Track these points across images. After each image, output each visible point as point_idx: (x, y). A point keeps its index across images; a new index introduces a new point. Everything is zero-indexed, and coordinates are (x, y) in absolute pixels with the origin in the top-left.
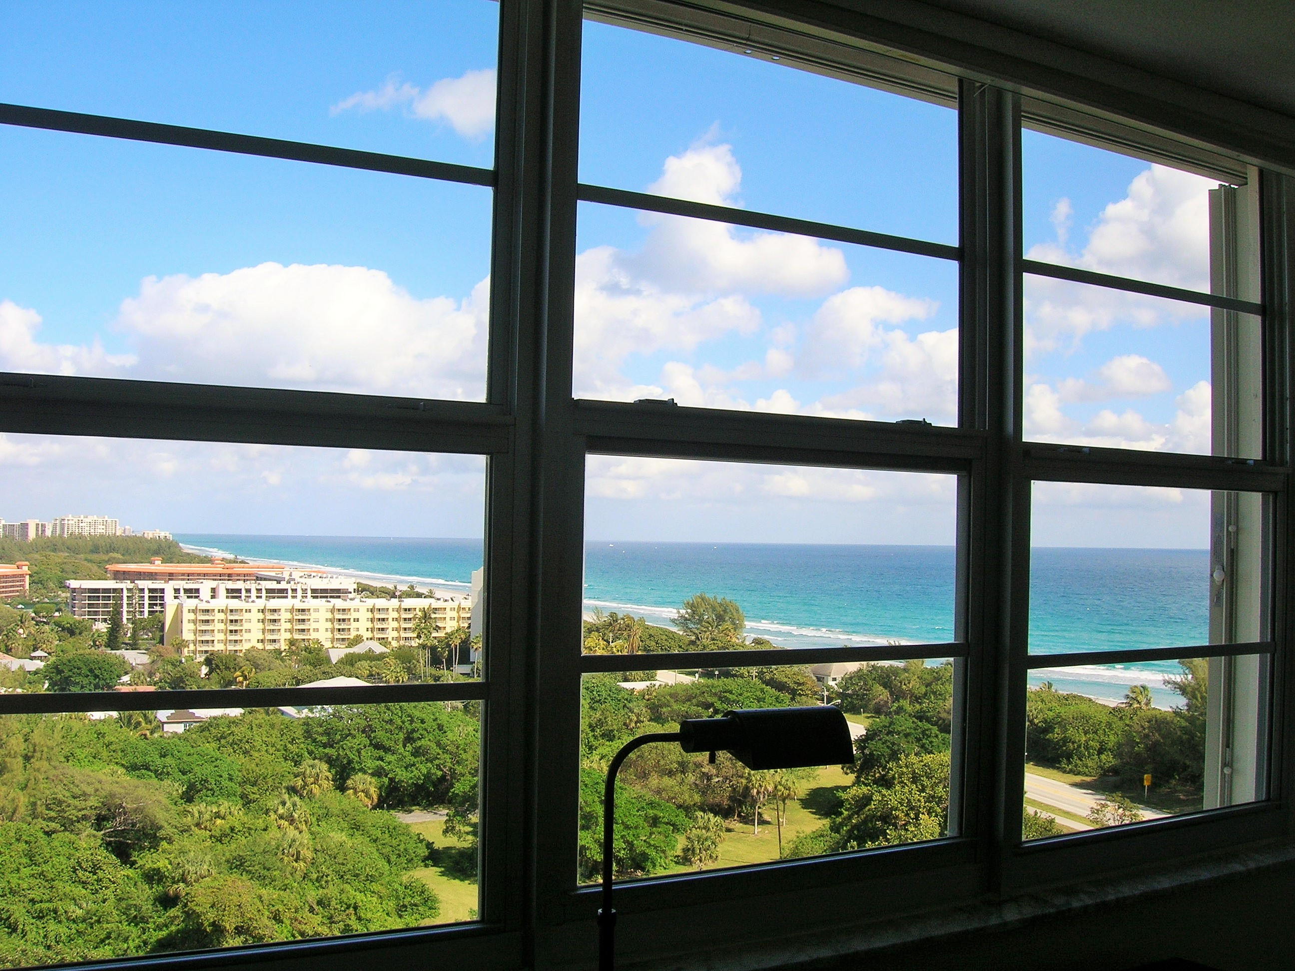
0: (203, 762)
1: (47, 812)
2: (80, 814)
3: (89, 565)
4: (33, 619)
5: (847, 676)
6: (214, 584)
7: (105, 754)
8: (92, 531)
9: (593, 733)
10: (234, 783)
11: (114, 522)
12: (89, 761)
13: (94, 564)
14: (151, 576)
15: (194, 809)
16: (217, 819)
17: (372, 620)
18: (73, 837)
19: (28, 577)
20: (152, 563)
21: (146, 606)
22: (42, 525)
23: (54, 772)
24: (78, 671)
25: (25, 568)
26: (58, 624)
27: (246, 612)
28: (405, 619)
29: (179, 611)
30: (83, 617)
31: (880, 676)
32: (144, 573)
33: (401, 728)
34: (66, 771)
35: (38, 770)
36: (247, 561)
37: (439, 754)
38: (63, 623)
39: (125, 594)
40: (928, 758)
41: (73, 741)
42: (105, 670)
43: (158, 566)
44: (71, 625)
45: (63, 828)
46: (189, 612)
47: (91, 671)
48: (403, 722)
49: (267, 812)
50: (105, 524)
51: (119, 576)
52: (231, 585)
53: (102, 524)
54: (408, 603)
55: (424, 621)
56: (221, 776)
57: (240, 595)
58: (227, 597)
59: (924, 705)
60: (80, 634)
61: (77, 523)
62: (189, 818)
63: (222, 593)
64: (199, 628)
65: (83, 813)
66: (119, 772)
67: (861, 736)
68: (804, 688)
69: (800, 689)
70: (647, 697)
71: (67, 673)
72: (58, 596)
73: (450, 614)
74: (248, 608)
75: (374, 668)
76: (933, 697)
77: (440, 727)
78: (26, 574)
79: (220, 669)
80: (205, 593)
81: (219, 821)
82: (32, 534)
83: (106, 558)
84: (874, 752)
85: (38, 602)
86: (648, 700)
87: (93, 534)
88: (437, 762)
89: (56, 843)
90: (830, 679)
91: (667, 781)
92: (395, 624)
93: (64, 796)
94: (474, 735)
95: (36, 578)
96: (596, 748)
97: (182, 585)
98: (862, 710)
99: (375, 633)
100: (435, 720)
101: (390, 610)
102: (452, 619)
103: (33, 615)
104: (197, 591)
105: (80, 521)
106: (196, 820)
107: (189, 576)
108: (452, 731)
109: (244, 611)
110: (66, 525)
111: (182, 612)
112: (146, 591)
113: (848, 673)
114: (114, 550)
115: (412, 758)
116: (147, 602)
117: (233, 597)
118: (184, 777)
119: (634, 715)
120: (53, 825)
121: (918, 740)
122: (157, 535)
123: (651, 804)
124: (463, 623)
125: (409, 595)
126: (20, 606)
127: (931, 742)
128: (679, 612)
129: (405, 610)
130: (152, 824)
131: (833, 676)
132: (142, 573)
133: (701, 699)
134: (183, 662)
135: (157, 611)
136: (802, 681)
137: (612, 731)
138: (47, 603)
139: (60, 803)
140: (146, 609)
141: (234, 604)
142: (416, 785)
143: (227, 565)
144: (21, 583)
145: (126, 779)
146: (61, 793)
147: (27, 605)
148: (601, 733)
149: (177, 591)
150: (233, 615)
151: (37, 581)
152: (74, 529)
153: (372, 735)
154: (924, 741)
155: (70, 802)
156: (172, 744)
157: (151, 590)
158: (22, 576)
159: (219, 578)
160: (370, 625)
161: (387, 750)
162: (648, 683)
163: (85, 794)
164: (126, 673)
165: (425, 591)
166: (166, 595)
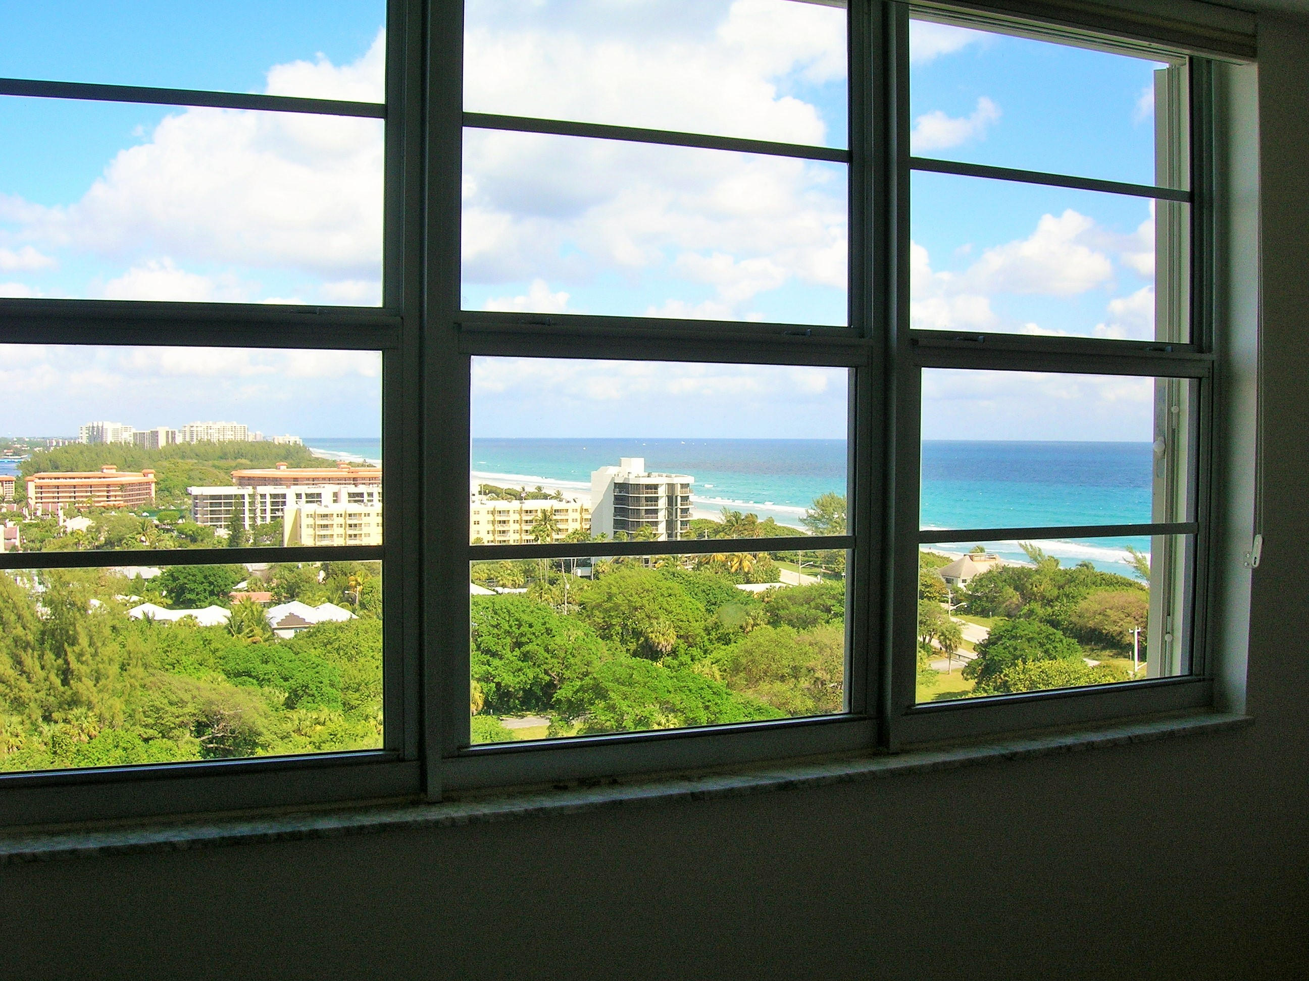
0: (304, 668)
1: (146, 719)
2: (178, 721)
3: (216, 471)
4: (157, 526)
5: (976, 578)
6: (335, 488)
7: (211, 661)
8: (221, 437)
9: (708, 637)
10: (336, 689)
11: (243, 428)
12: (195, 668)
13: (221, 471)
14: (276, 481)
15: (294, 715)
16: (317, 725)
17: (493, 522)
18: (170, 743)
19: (153, 485)
20: (277, 468)
21: (268, 511)
22: (172, 433)
23: (152, 679)
24: (194, 578)
25: (151, 477)
26: (181, 532)
27: (365, 516)
28: (527, 522)
29: (298, 515)
30: (205, 524)
31: (1011, 578)
32: (269, 478)
33: (509, 632)
34: (164, 678)
35: (134, 677)
36: (374, 465)
37: (547, 659)
38: (185, 530)
39: (247, 500)
40: (1046, 664)
41: (178, 649)
42: (220, 577)
43: (283, 471)
44: (193, 533)
45: (161, 735)
46: (308, 517)
47: (205, 577)
48: (511, 627)
49: (367, 718)
50: (234, 430)
51: (244, 481)
52: (353, 489)
53: (230, 430)
54: (529, 504)
55: (544, 523)
56: (321, 683)
57: (362, 499)
58: (349, 501)
59: (1056, 608)
60: (202, 540)
61: (206, 430)
62: (289, 725)
63: (344, 497)
64: (318, 533)
65: (181, 719)
66: (219, 680)
67: (983, 640)
68: (932, 590)
69: (928, 592)
70: (766, 599)
71: (182, 581)
72: (184, 503)
73: (571, 516)
74: (367, 512)
75: (492, 572)
76: (1065, 601)
77: (549, 631)
78: (152, 482)
79: (336, 574)
80: (327, 497)
81: (319, 728)
82: (162, 442)
83: (234, 464)
84: (995, 658)
85: (164, 510)
86: (768, 602)
87: (222, 440)
88: (545, 666)
89: (154, 750)
90: (960, 580)
91: (778, 686)
92: (517, 527)
93: (161, 703)
94: (584, 640)
95: (162, 486)
96: (712, 652)
97: (304, 489)
98: (991, 613)
99: (496, 535)
100: (544, 624)
101: (511, 512)
102: (574, 520)
103: (157, 522)
104: (319, 495)
105: (209, 428)
106: (295, 727)
107: (314, 481)
108: (561, 635)
109: (363, 515)
110: (195, 432)
111: (300, 517)
112: (268, 497)
113: (978, 575)
114: (241, 455)
115: (520, 663)
116: (269, 507)
117: (356, 501)
118: (285, 683)
119: (750, 618)
120: (151, 732)
121: (1042, 645)
122: (287, 440)
123: (759, 710)
124: (586, 525)
125: (535, 497)
126: (145, 514)
127: (1055, 647)
128: (807, 511)
129: (527, 512)
130: (250, 730)
131: (963, 578)
132: (267, 479)
133: (819, 601)
134: (300, 567)
135: (279, 516)
136: (929, 582)
137: (728, 634)
138: (173, 510)
139: (158, 710)
140: (268, 515)
141: (355, 508)
142: (524, 690)
143: (352, 469)
144: (147, 491)
145: (226, 686)
146: (161, 702)
147: (152, 513)
148: (717, 637)
149: (299, 496)
150: (351, 519)
151: (164, 489)
152: (203, 436)
153: (479, 639)
154: (1048, 646)
155: (167, 709)
156: (273, 651)
157: (274, 496)
158: (148, 483)
159: (344, 482)
160: (491, 528)
161: (494, 655)
162: (767, 585)
163: (182, 701)
164: (244, 580)
165: (552, 493)
166: (288, 500)
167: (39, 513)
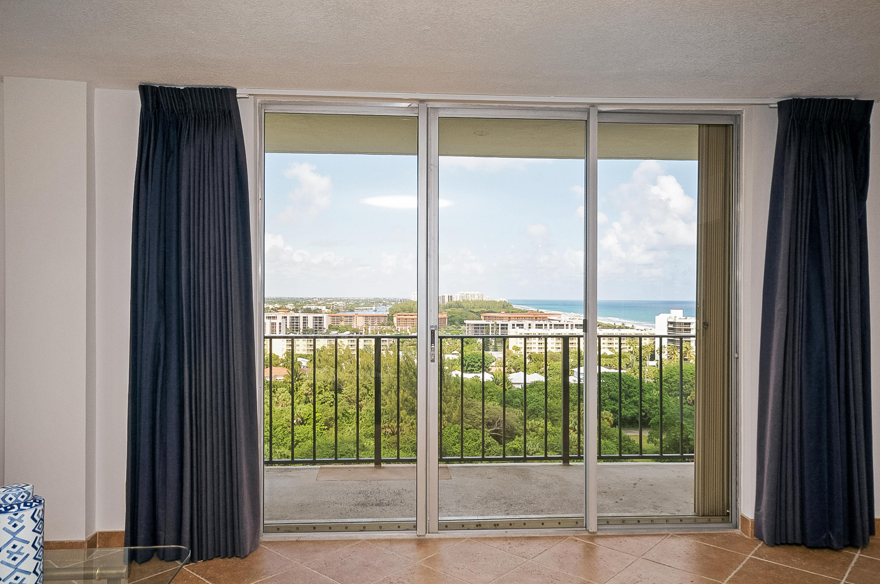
6: (530, 322)
7: (488, 397)
8: (473, 299)
13: (475, 313)
14: (501, 318)
16: (540, 427)
18: (477, 431)
19: (447, 319)
20: (501, 313)
21: (500, 332)
22: (450, 296)
24: (473, 360)
25: (446, 316)
32: (497, 317)
36: (543, 312)
39: (491, 326)
43: (503, 314)
45: (473, 427)
47: (479, 360)
51: (487, 318)
52: (538, 322)
53: (477, 295)
57: (542, 327)
58: (536, 328)
61: (466, 296)
63: (534, 326)
71: (469, 360)
72: (461, 327)
79: (534, 360)
80: (526, 326)
82: (447, 300)
83: (480, 310)
85: (452, 330)
93: (474, 413)
95: (450, 319)
97: (515, 322)
104: (523, 325)
105: (467, 294)
107: (519, 319)
108: (650, 392)
109: (545, 334)
112: (500, 325)
114: (482, 307)
116: (500, 330)
117: (539, 328)
120: (470, 426)
122: (501, 300)
125: (622, 328)
126: (444, 332)
130: (511, 428)
134: (519, 357)
138: (456, 330)
141: (540, 331)
143: (534, 313)
144: (444, 322)
147: (447, 331)
149: (513, 325)
151: (451, 321)
152: (465, 298)
155: (477, 416)
157: (502, 325)
158: (445, 318)
159: (532, 319)
164: (494, 361)
165: (630, 326)
166: (508, 327)
167: (399, 330)
